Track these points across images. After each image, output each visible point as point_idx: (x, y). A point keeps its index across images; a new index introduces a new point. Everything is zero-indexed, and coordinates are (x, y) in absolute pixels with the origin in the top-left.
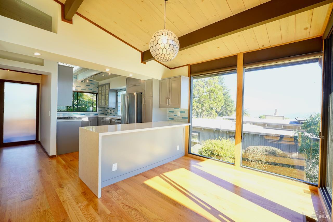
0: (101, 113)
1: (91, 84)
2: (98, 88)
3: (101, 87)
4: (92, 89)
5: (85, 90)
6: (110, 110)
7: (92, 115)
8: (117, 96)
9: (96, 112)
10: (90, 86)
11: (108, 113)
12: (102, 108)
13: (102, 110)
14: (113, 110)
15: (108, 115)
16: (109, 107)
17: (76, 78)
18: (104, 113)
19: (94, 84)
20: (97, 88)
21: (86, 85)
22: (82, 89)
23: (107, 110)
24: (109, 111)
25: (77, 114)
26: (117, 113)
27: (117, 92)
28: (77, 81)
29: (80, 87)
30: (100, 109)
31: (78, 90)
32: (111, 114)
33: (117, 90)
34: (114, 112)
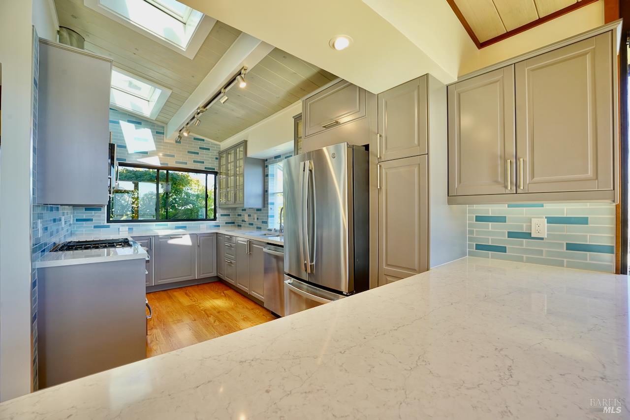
0: (226, 223)
1: (200, 148)
2: (219, 159)
3: (224, 155)
4: (203, 162)
5: (186, 163)
6: (249, 216)
7: (205, 228)
8: (265, 176)
9: (215, 219)
10: (198, 153)
11: (243, 221)
12: (228, 209)
13: (229, 215)
14: (255, 213)
15: (244, 227)
16: (246, 206)
17: (163, 133)
18: (233, 223)
19: (209, 149)
20: (217, 159)
21: (189, 152)
22: (177, 162)
23: (240, 215)
24: (246, 218)
25: (167, 225)
26: (266, 222)
27: (267, 166)
28: (165, 140)
29: (173, 156)
30: (225, 212)
31: (167, 164)
32: (252, 224)
33: (267, 160)
34: (258, 219)
